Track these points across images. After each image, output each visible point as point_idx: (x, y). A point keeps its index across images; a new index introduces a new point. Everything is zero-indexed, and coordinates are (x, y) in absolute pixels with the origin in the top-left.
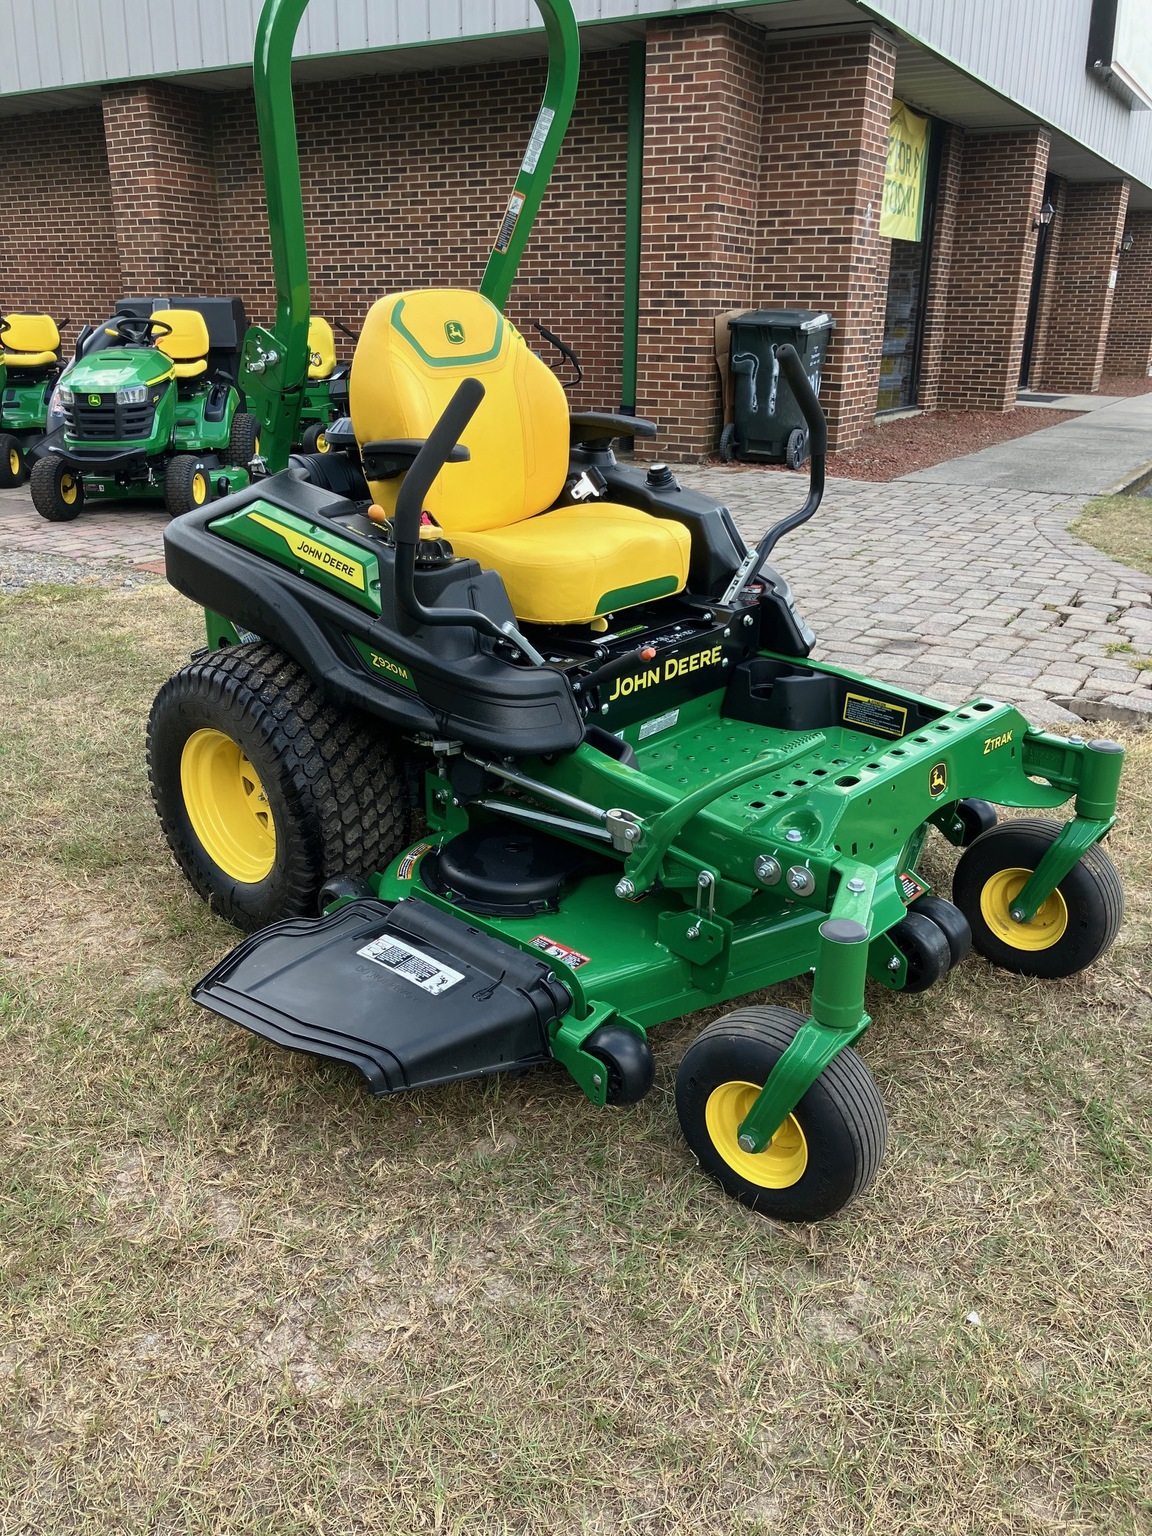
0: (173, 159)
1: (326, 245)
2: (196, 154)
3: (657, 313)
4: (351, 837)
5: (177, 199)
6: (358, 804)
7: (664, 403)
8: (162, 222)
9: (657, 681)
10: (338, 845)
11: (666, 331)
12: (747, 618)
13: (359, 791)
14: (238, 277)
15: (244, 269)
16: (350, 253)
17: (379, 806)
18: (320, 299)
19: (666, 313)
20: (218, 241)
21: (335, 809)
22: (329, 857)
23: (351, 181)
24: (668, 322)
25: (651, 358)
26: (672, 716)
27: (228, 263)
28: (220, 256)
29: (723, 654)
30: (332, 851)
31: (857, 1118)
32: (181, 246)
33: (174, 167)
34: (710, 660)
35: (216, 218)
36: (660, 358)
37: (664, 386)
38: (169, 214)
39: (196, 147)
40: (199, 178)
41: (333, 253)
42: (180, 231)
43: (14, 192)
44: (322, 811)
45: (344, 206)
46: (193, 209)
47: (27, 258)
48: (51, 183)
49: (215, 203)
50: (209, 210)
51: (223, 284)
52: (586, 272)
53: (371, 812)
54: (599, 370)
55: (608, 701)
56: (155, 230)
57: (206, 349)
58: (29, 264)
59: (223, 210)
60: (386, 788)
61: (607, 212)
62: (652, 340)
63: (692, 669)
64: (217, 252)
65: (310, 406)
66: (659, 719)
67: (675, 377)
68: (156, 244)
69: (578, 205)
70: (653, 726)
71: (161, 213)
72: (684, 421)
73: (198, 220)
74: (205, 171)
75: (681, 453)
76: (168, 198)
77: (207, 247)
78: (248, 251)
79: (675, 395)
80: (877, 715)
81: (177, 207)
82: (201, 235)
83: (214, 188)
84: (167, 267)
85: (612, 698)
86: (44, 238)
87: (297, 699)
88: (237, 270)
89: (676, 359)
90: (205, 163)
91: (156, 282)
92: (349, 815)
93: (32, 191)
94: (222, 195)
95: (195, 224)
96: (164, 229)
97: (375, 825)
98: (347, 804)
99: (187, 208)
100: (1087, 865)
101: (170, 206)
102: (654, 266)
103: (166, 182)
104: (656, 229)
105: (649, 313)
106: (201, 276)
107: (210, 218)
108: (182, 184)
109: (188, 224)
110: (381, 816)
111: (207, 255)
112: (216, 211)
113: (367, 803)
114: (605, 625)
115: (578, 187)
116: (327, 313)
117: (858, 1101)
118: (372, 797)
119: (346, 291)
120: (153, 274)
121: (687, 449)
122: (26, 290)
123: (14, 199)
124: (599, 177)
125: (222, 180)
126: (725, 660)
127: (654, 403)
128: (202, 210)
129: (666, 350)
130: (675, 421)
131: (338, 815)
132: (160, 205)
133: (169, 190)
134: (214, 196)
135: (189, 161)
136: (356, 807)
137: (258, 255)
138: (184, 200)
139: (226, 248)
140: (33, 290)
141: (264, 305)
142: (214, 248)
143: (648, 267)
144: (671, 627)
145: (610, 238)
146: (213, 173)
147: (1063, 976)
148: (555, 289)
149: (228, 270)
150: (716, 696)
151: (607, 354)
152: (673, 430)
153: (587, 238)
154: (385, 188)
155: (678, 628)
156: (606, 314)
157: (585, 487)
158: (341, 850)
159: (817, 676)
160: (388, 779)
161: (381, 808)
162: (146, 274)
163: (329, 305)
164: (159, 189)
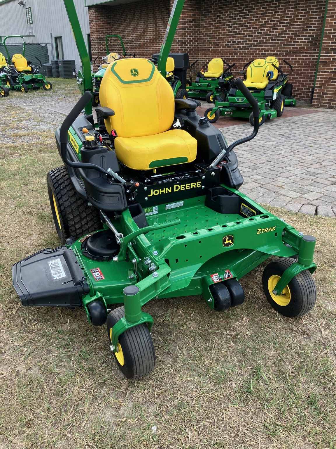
0: (188, 10)
1: (229, 35)
2: (195, 8)
3: (326, 56)
4: (77, 226)
5: (188, 22)
6: (80, 217)
7: (324, 88)
8: (182, 29)
9: (170, 191)
10: (73, 228)
11: (329, 62)
12: (213, 173)
13: (80, 213)
14: (203, 45)
15: (205, 43)
16: (235, 37)
17: (88, 218)
18: (225, 52)
19: (330, 56)
20: (199, 34)
21: (72, 218)
22: (70, 231)
23: (238, 14)
24: (330, 59)
25: (322, 72)
26: (181, 203)
27: (201, 41)
28: (199, 39)
29: (202, 185)
30: (71, 230)
31: (135, 352)
32: (187, 36)
33: (188, 12)
34: (196, 186)
35: (199, 27)
36: (325, 72)
37: (325, 81)
38: (185, 27)
39: (196, 5)
40: (195, 15)
41: (230, 37)
42: (187, 32)
43: (149, 22)
44: (68, 218)
45: (235, 22)
46: (192, 25)
47: (150, 41)
48: (158, 19)
49: (199, 23)
50: (198, 25)
51: (199, 48)
52: (308, 42)
53: (85, 220)
54: (307, 76)
55: (148, 197)
56: (180, 32)
57: (173, 69)
58: (151, 43)
59: (201, 25)
60: (91, 213)
61: (318, 21)
62: (323, 66)
63: (187, 188)
64: (198, 38)
65: (211, 86)
66: (174, 204)
67: (329, 78)
68: (180, 36)
69: (308, 18)
70: (172, 206)
71: (182, 27)
72: (330, 94)
73: (193, 28)
74: (197, 13)
75: (328, 105)
76: (185, 22)
77: (195, 36)
78: (207, 37)
79: (329, 85)
80: (249, 212)
81: (188, 24)
82: (194, 33)
83: (199, 18)
84: (182, 43)
85: (149, 196)
86: (155, 35)
87: (68, 184)
88: (203, 43)
89: (331, 72)
90: (198, 10)
91: (179, 47)
92: (77, 219)
93: (153, 21)
94: (202, 20)
95: (192, 30)
96: (183, 32)
97: (86, 224)
98: (77, 216)
99: (190, 25)
100: (298, 280)
101: (185, 24)
102: (328, 40)
103: (185, 17)
104: (330, 26)
105: (324, 56)
106: (192, 45)
107: (197, 27)
108: (190, 17)
109: (190, 29)
110: (88, 222)
111: (195, 39)
112: (199, 25)
113: (83, 217)
114: (155, 172)
115: (309, 12)
116: (222, 56)
117: (137, 347)
118: (85, 215)
119: (233, 49)
120: (179, 45)
121: (330, 103)
122: (149, 50)
123: (149, 24)
124: (317, 9)
125: (202, 15)
126: (203, 187)
127: (321, 87)
128: (195, 25)
129: (328, 69)
130: (327, 94)
131: (73, 219)
132: (182, 24)
133: (186, 19)
134: (199, 20)
135: (193, 10)
136: (79, 218)
137: (209, 38)
138: (190, 22)
139: (201, 37)
140: (151, 50)
141: (209, 54)
142: (197, 37)
143: (325, 40)
144: (185, 174)
145: (318, 30)
146: (200, 13)
147: (290, 317)
148: (297, 48)
149: (201, 43)
150: (203, 198)
151: (311, 70)
152: (326, 97)
153: (310, 30)
154: (248, 15)
155: (187, 174)
156: (313, 56)
157: (178, 124)
158: (74, 230)
159: (234, 196)
160: (92, 211)
161: (88, 219)
162: (176, 45)
163: (227, 54)
164: (183, 19)
